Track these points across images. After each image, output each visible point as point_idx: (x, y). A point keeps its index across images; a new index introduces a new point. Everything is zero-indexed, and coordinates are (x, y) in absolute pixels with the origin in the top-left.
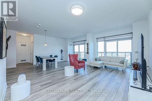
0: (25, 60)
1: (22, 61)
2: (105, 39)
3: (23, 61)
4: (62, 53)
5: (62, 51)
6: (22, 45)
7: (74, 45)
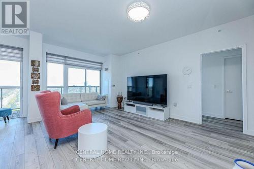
2: (68, 62)
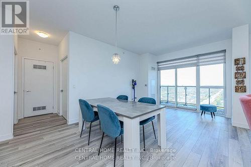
0: (44, 108)
1: (34, 109)
3: (39, 109)
4: (134, 88)
5: (134, 83)
6: (35, 67)
7: (159, 69)
